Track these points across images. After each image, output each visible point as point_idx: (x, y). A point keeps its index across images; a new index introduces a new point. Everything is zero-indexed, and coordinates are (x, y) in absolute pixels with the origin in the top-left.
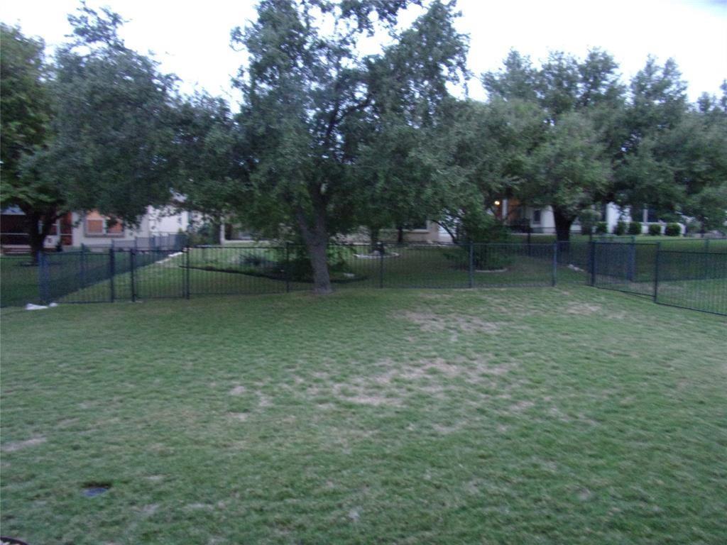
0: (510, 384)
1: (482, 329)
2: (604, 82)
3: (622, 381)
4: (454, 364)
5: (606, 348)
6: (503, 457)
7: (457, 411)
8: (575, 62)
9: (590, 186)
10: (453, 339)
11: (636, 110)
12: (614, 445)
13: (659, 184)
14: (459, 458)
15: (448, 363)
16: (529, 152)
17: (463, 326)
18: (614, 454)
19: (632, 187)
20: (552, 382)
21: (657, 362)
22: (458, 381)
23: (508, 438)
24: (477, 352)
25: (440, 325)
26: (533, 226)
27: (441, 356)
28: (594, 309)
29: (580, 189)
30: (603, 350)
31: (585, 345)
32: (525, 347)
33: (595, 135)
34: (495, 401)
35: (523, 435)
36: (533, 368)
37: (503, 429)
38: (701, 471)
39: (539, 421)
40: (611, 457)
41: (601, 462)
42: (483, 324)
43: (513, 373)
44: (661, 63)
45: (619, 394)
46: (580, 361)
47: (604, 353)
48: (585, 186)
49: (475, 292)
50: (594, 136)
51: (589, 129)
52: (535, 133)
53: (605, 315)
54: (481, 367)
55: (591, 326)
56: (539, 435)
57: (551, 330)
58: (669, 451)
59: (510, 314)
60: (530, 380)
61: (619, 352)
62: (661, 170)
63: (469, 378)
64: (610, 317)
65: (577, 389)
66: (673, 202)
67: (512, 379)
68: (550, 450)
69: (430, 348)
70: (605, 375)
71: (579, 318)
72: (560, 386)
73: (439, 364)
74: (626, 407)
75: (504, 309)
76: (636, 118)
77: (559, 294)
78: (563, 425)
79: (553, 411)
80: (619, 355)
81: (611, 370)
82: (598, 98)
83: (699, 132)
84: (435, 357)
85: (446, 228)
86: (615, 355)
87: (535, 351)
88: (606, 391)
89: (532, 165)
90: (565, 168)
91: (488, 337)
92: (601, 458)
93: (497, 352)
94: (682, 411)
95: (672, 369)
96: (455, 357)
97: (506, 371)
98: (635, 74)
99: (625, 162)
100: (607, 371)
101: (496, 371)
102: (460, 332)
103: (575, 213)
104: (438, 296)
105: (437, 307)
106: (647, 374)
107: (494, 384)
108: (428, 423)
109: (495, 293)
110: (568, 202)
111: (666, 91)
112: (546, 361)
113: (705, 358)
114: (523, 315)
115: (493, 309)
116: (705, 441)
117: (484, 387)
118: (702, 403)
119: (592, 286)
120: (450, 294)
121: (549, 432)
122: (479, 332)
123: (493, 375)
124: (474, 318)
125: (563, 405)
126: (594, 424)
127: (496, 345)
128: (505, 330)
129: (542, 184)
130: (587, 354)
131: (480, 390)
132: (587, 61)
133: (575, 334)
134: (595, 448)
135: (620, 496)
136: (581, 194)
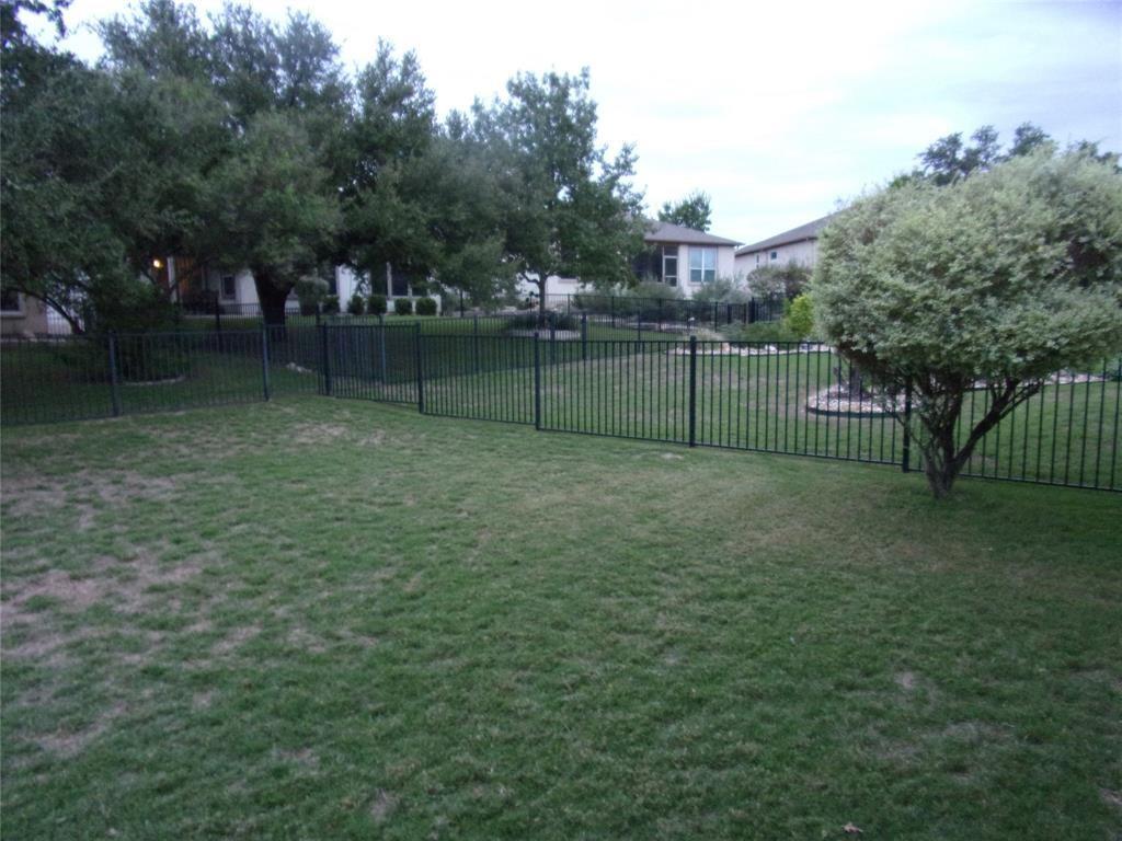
0: (208, 596)
1: (144, 493)
2: (318, 73)
3: (399, 550)
4: (87, 576)
5: (365, 497)
6: (211, 774)
7: (98, 687)
8: (270, 32)
9: (310, 235)
10: (85, 523)
11: (368, 123)
12: (411, 678)
13: (409, 238)
14: (106, 812)
15: (74, 578)
16: (205, 172)
17: (106, 493)
18: (413, 695)
19: (372, 241)
20: (285, 576)
21: (441, 507)
22: (100, 613)
23: (216, 723)
24: (137, 541)
25: (55, 497)
26: (223, 302)
27: (57, 564)
28: (336, 432)
29: (295, 239)
30: (362, 500)
31: (330, 495)
32: (231, 515)
33: (312, 154)
34: (182, 642)
35: (248, 705)
36: (249, 555)
37: (202, 702)
38: (546, 687)
39: (273, 664)
40: (411, 705)
41: (395, 721)
42: (145, 482)
43: (212, 574)
44: (397, 56)
45: (398, 576)
46: (327, 526)
47: (364, 505)
48: (302, 236)
49: (127, 423)
50: (311, 156)
51: (302, 142)
52: (211, 140)
53: (356, 441)
54: (148, 573)
55: (336, 461)
56: (277, 696)
57: (271, 477)
58: (492, 664)
59: (195, 456)
60: (246, 580)
61: (385, 499)
62: (410, 215)
63: (123, 601)
64: (363, 443)
65: (330, 580)
66: (428, 264)
67: (211, 586)
68: (303, 725)
69: (33, 551)
70: (371, 545)
71: (315, 449)
72: (301, 583)
73: (55, 585)
74: (413, 597)
75: (184, 450)
76: (369, 135)
77: (279, 413)
78: (317, 660)
79: (296, 636)
80: (385, 504)
81: (378, 534)
82: (310, 96)
83: (452, 164)
84: (44, 569)
85: (59, 309)
86: (381, 505)
87: (248, 521)
88: (377, 575)
89: (210, 196)
90: (268, 203)
91: (158, 507)
92: (394, 712)
93: (176, 536)
94: (494, 585)
95: (465, 514)
96: (89, 562)
97: (198, 571)
98: (362, 69)
99: (360, 202)
100: (375, 537)
101: (179, 575)
102: (96, 506)
103: (292, 280)
104: (50, 439)
105: (47, 461)
106: (433, 529)
107: (177, 604)
108: (27, 739)
109: (166, 421)
110: (278, 260)
111: (406, 102)
112: (270, 537)
113: (504, 489)
114: (221, 456)
115: (164, 451)
116: (536, 630)
117: (157, 614)
118: (516, 563)
119: (328, 394)
120: (74, 432)
121: (294, 683)
122: (139, 500)
123: (173, 586)
124: (127, 473)
125: (311, 619)
126: (371, 643)
127: (175, 520)
128: (189, 489)
129: (231, 229)
130: (336, 511)
131: (148, 625)
132: (290, 35)
133: (312, 479)
134: (381, 693)
135: (441, 787)
136: (298, 248)
